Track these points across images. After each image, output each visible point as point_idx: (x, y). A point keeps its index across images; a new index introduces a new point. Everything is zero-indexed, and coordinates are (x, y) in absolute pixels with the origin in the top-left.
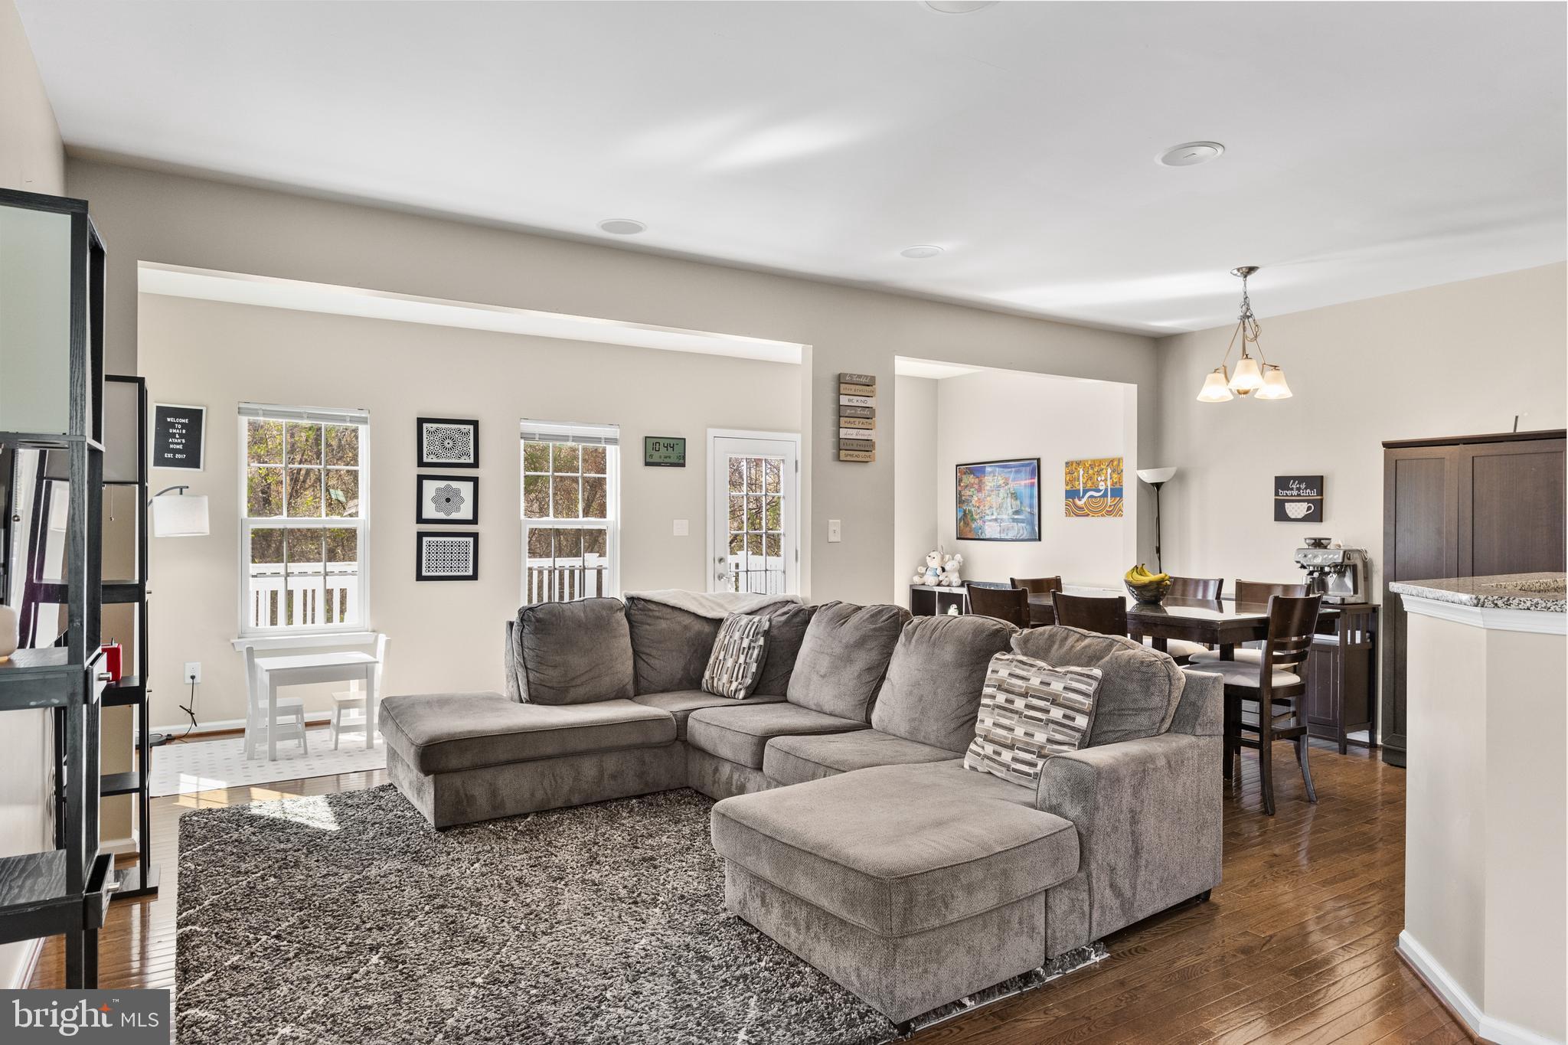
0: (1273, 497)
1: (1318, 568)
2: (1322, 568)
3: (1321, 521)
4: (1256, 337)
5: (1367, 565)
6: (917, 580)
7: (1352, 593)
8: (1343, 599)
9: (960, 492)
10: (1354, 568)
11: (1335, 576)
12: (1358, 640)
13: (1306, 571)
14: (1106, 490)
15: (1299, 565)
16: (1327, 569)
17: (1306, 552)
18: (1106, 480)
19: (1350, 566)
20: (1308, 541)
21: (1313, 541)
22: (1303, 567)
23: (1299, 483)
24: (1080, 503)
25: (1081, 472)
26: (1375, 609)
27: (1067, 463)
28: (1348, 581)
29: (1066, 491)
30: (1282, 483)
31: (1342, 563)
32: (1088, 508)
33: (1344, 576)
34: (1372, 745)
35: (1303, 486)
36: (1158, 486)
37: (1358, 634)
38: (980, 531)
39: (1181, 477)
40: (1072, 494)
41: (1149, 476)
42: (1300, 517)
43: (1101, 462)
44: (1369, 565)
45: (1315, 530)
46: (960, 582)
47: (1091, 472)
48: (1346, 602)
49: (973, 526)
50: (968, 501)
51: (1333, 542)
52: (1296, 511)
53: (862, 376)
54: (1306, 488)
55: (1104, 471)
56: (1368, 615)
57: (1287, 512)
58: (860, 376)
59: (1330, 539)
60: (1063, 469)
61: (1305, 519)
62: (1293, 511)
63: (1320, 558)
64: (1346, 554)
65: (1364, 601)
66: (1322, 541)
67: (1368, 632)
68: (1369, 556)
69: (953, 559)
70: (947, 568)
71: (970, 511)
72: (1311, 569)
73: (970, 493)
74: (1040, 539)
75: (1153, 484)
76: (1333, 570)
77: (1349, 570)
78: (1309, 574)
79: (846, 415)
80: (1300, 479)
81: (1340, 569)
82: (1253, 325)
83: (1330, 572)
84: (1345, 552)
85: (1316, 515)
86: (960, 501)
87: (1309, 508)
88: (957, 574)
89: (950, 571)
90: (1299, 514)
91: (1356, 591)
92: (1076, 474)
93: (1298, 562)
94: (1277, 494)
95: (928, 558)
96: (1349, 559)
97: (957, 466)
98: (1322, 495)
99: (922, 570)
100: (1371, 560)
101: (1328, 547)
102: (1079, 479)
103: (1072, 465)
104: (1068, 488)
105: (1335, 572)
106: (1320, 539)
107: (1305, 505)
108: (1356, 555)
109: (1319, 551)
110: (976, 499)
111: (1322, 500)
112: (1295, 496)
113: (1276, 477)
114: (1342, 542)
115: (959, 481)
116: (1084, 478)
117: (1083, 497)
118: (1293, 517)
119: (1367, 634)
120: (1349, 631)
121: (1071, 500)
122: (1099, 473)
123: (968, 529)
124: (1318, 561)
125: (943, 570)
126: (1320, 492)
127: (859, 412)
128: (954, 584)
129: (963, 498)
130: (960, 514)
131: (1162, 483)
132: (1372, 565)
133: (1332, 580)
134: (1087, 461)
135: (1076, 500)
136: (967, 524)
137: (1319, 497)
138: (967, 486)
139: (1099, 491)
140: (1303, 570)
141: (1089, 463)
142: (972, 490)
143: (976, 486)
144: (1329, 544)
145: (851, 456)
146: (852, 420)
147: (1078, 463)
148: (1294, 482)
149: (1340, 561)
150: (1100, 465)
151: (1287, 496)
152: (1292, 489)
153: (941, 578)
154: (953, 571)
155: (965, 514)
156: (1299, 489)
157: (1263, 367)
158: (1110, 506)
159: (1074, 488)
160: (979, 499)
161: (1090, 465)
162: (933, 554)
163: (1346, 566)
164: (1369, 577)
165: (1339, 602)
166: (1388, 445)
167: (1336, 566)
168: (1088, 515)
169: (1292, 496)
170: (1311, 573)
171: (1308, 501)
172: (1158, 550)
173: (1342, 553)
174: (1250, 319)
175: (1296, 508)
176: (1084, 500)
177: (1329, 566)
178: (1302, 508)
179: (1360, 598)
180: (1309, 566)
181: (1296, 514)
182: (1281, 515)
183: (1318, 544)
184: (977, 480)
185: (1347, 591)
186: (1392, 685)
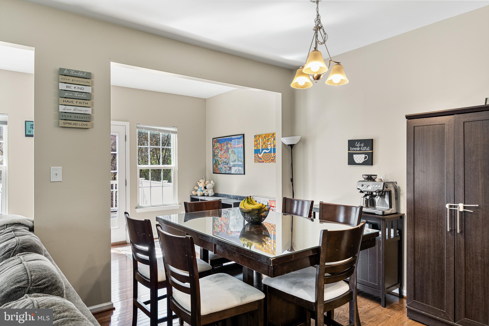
0: (347, 152)
1: (369, 192)
2: (372, 193)
3: (372, 165)
4: (325, 41)
5: (397, 191)
6: (194, 193)
7: (389, 208)
8: (383, 212)
9: (214, 151)
10: (390, 192)
11: (379, 198)
12: (392, 235)
13: (363, 194)
14: (271, 149)
15: (359, 191)
16: (374, 193)
17: (363, 183)
18: (271, 144)
19: (387, 191)
20: (364, 176)
21: (367, 177)
22: (361, 192)
23: (361, 144)
24: (260, 156)
25: (261, 140)
26: (402, 217)
27: (255, 136)
28: (387, 200)
29: (255, 150)
30: (352, 143)
31: (383, 190)
32: (264, 159)
33: (384, 198)
34: (401, 296)
35: (362, 145)
36: (292, 146)
37: (392, 231)
38: (221, 170)
39: (303, 141)
40: (257, 151)
41: (287, 141)
42: (361, 162)
43: (269, 135)
44: (398, 190)
45: (368, 170)
46: (213, 194)
47: (265, 140)
48: (385, 214)
49: (219, 167)
50: (217, 155)
51: (378, 177)
52: (359, 159)
53: (79, 71)
54: (364, 146)
55: (270, 140)
56: (398, 220)
57: (355, 159)
58: (78, 72)
59: (376, 175)
60: (253, 139)
61: (364, 163)
62: (358, 159)
63: (371, 187)
64: (385, 185)
65: (395, 212)
66: (372, 177)
67: (398, 229)
68: (398, 185)
69: (210, 183)
70: (207, 187)
71: (218, 160)
72: (366, 193)
73: (218, 152)
74: (244, 174)
75: (289, 145)
76: (378, 194)
77: (387, 194)
78: (364, 196)
79: (65, 96)
80: (361, 141)
81: (382, 194)
82: (323, 34)
83: (376, 195)
84: (384, 184)
85: (369, 161)
86: (214, 156)
87: (365, 158)
88: (212, 190)
89: (209, 189)
90: (360, 161)
91: (391, 207)
92: (258, 141)
93: (359, 189)
94: (349, 150)
95: (198, 182)
96: (387, 188)
97: (213, 139)
98: (372, 150)
99: (196, 188)
100: (399, 187)
101: (376, 180)
102: (260, 144)
103: (257, 137)
104: (255, 148)
105: (379, 195)
106: (371, 176)
107: (364, 156)
108: (391, 185)
109: (371, 183)
110: (220, 154)
111: (372, 153)
112: (358, 151)
113: (349, 141)
114: (383, 177)
115: (213, 146)
116: (262, 143)
117: (261, 153)
118: (357, 162)
119: (398, 231)
120: (387, 229)
121: (256, 154)
122: (268, 141)
123: (217, 169)
124: (370, 189)
125: (205, 188)
126: (372, 149)
127: (76, 95)
128: (210, 195)
129: (215, 154)
130: (214, 161)
131: (293, 145)
132: (400, 190)
133: (377, 199)
134: (263, 135)
135: (259, 154)
136: (217, 166)
137: (371, 151)
138: (216, 148)
139: (268, 149)
140: (361, 194)
141: (264, 136)
142: (218, 150)
143: (220, 148)
144: (376, 178)
145: (71, 124)
146: (70, 100)
147: (259, 136)
148: (358, 143)
149: (382, 189)
150: (268, 137)
151: (354, 151)
152: (357, 147)
153: (204, 192)
154: (210, 188)
155: (216, 162)
156: (360, 147)
157: (330, 62)
158: (273, 157)
159: (258, 149)
160: (221, 154)
161: (264, 137)
162: (201, 181)
163: (385, 192)
164: (398, 198)
165: (381, 214)
166: (409, 117)
167: (379, 192)
168: (264, 162)
169: (357, 151)
170: (366, 195)
171: (365, 154)
172: (292, 180)
173: (382, 184)
174: (321, 30)
175: (359, 157)
176: (262, 154)
177: (375, 192)
178: (362, 157)
179: (393, 210)
180: (365, 191)
181: (359, 161)
182: (351, 162)
183: (370, 178)
184: (220, 145)
185: (386, 206)
186: (413, 268)
